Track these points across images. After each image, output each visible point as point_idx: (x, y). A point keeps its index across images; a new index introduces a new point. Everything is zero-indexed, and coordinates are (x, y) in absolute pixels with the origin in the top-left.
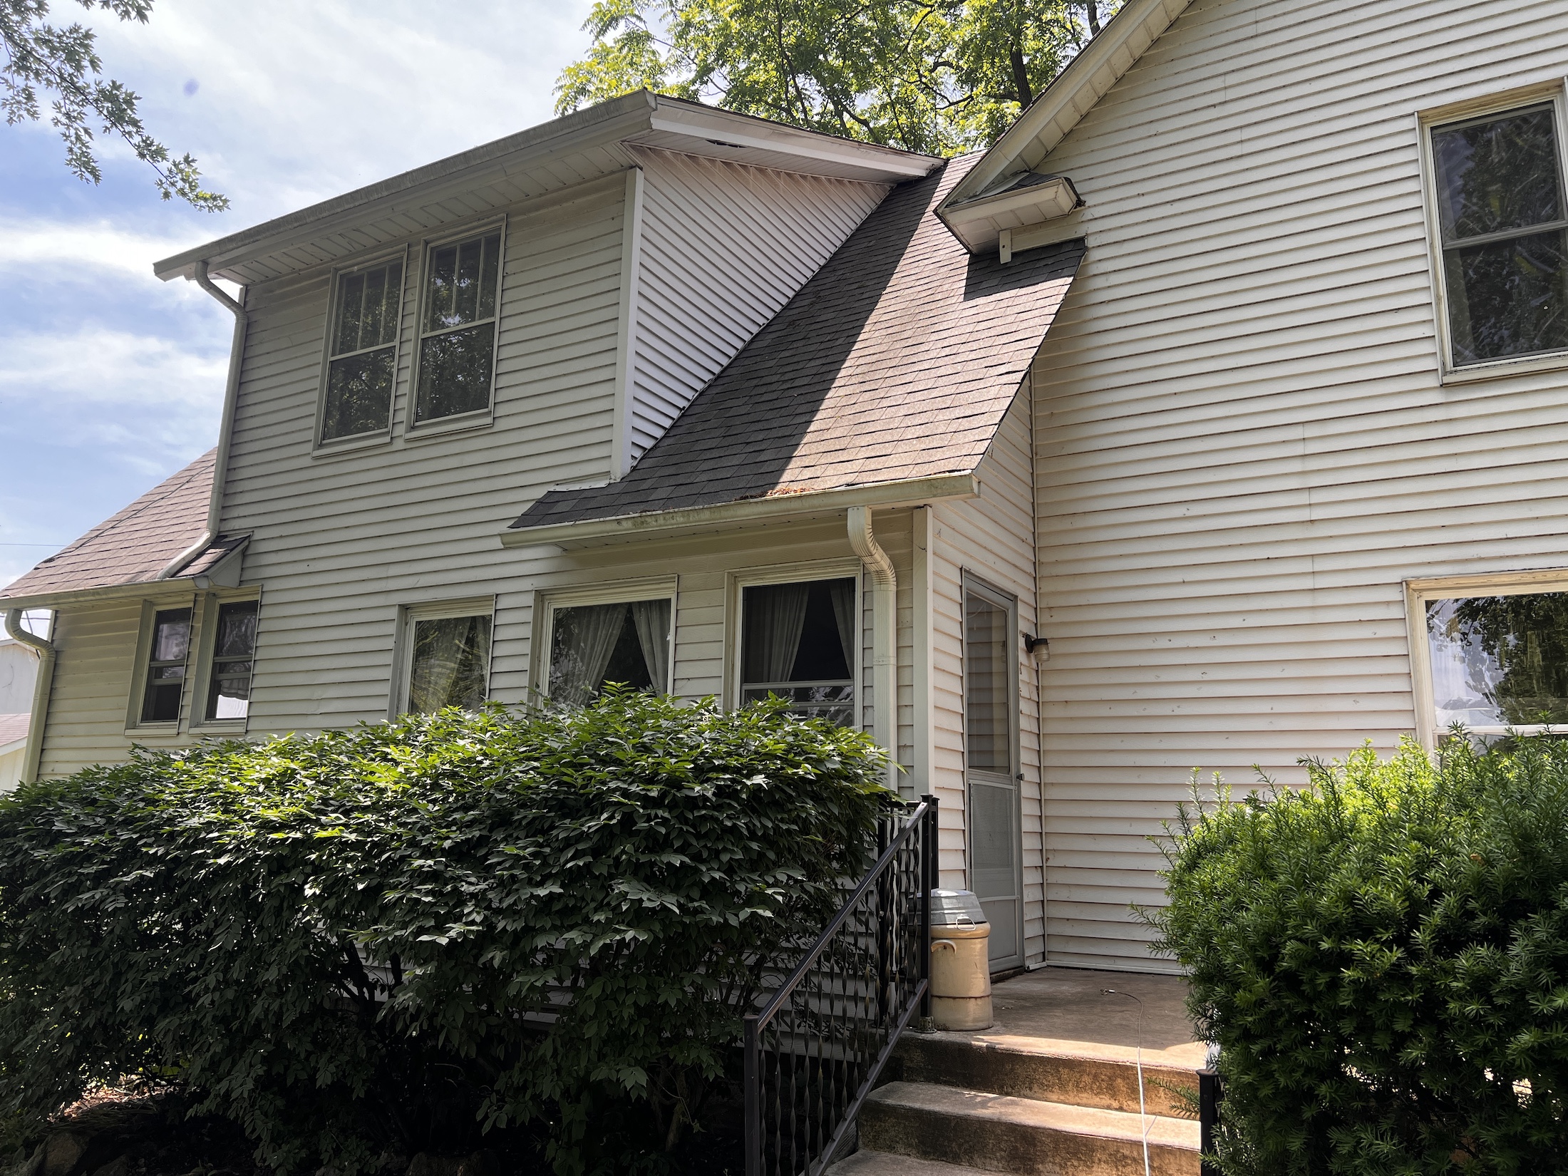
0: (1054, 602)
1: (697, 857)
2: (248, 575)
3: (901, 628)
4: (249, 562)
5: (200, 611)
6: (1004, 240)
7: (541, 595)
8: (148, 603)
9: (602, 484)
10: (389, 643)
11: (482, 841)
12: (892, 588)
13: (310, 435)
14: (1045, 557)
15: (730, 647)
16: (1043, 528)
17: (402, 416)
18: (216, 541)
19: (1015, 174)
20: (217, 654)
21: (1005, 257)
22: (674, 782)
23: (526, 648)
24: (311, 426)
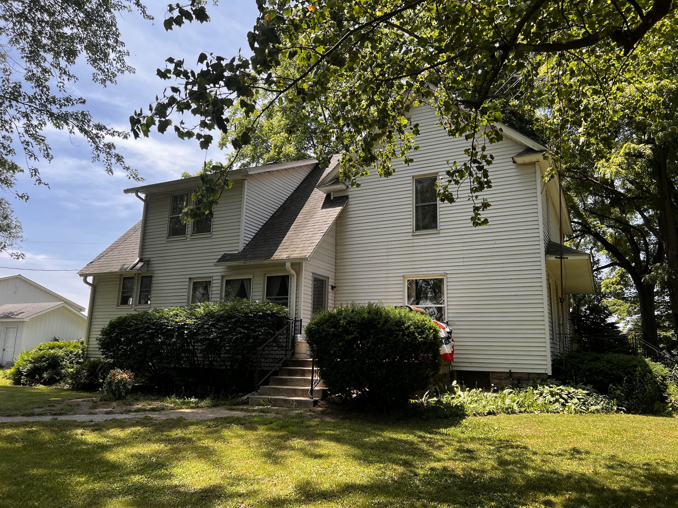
0: (339, 278)
1: (250, 325)
2: (149, 269)
3: (297, 286)
4: (149, 266)
5: (136, 278)
6: (332, 194)
7: (222, 277)
8: (121, 275)
9: (237, 252)
10: (187, 287)
11: (215, 323)
12: (296, 277)
13: (165, 235)
14: (338, 268)
15: (264, 289)
16: (337, 261)
17: (189, 233)
18: (140, 261)
19: (334, 179)
20: (141, 288)
21: (332, 198)
22: (247, 313)
23: (219, 288)
24: (166, 233)
